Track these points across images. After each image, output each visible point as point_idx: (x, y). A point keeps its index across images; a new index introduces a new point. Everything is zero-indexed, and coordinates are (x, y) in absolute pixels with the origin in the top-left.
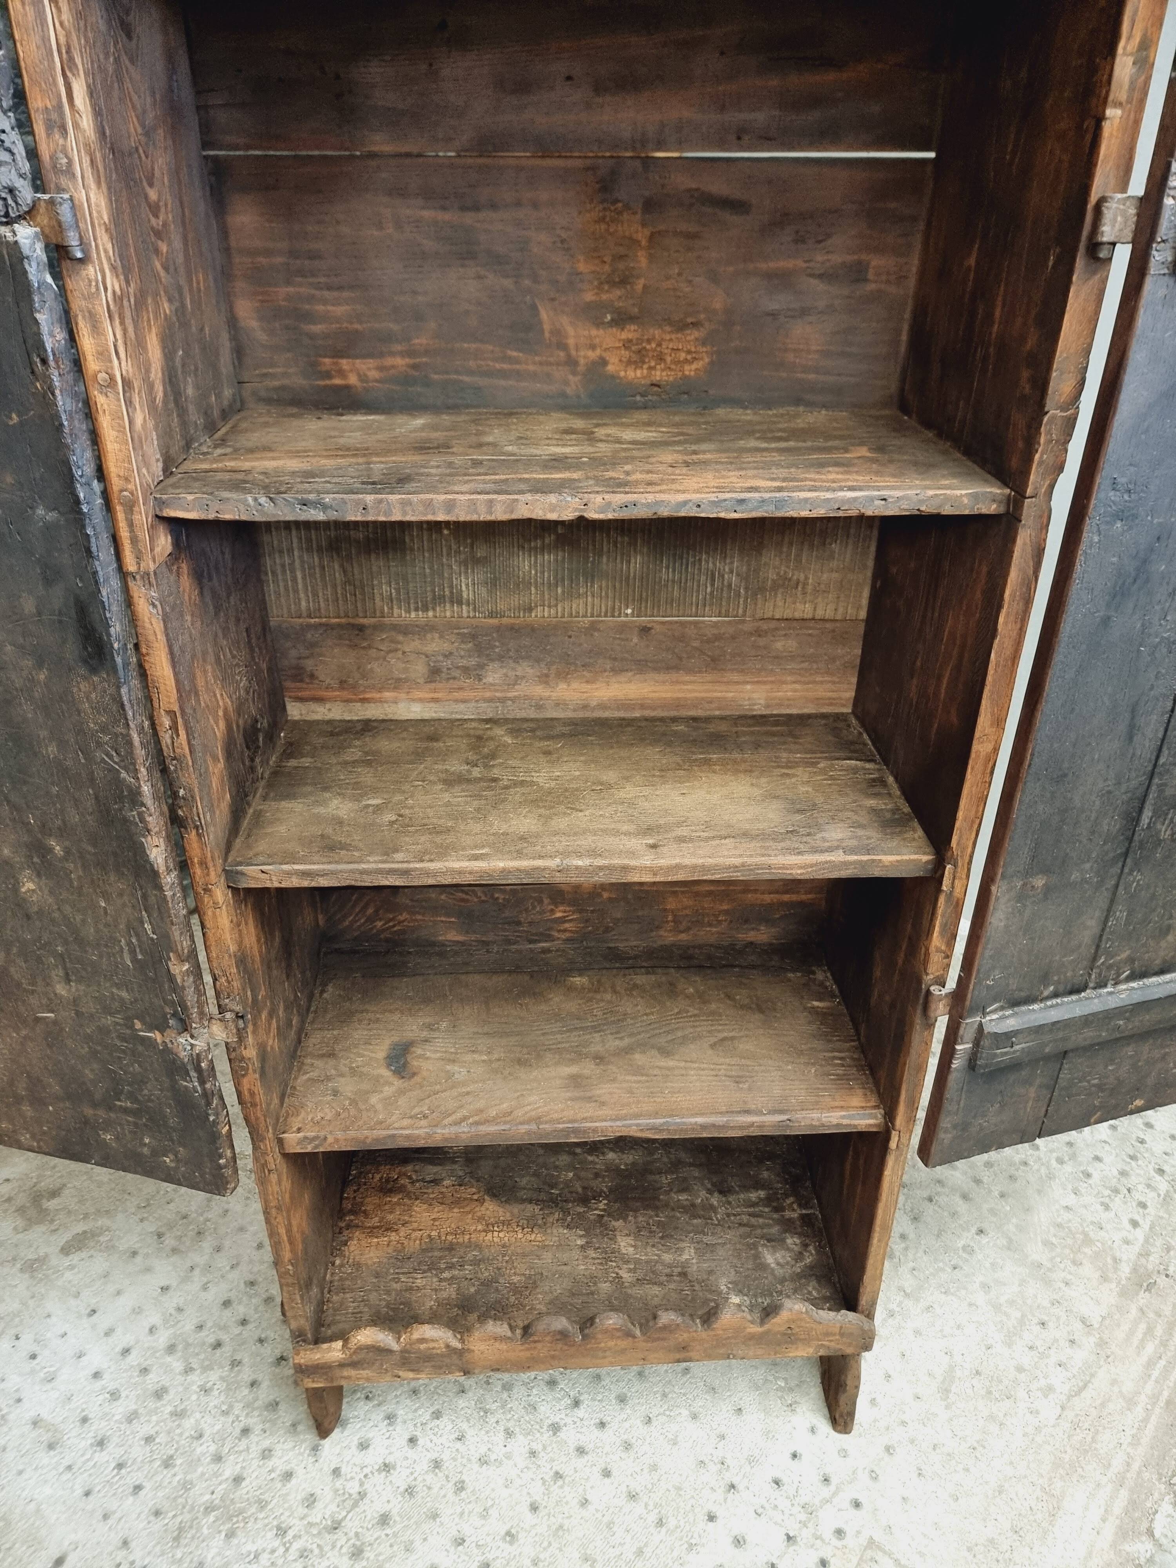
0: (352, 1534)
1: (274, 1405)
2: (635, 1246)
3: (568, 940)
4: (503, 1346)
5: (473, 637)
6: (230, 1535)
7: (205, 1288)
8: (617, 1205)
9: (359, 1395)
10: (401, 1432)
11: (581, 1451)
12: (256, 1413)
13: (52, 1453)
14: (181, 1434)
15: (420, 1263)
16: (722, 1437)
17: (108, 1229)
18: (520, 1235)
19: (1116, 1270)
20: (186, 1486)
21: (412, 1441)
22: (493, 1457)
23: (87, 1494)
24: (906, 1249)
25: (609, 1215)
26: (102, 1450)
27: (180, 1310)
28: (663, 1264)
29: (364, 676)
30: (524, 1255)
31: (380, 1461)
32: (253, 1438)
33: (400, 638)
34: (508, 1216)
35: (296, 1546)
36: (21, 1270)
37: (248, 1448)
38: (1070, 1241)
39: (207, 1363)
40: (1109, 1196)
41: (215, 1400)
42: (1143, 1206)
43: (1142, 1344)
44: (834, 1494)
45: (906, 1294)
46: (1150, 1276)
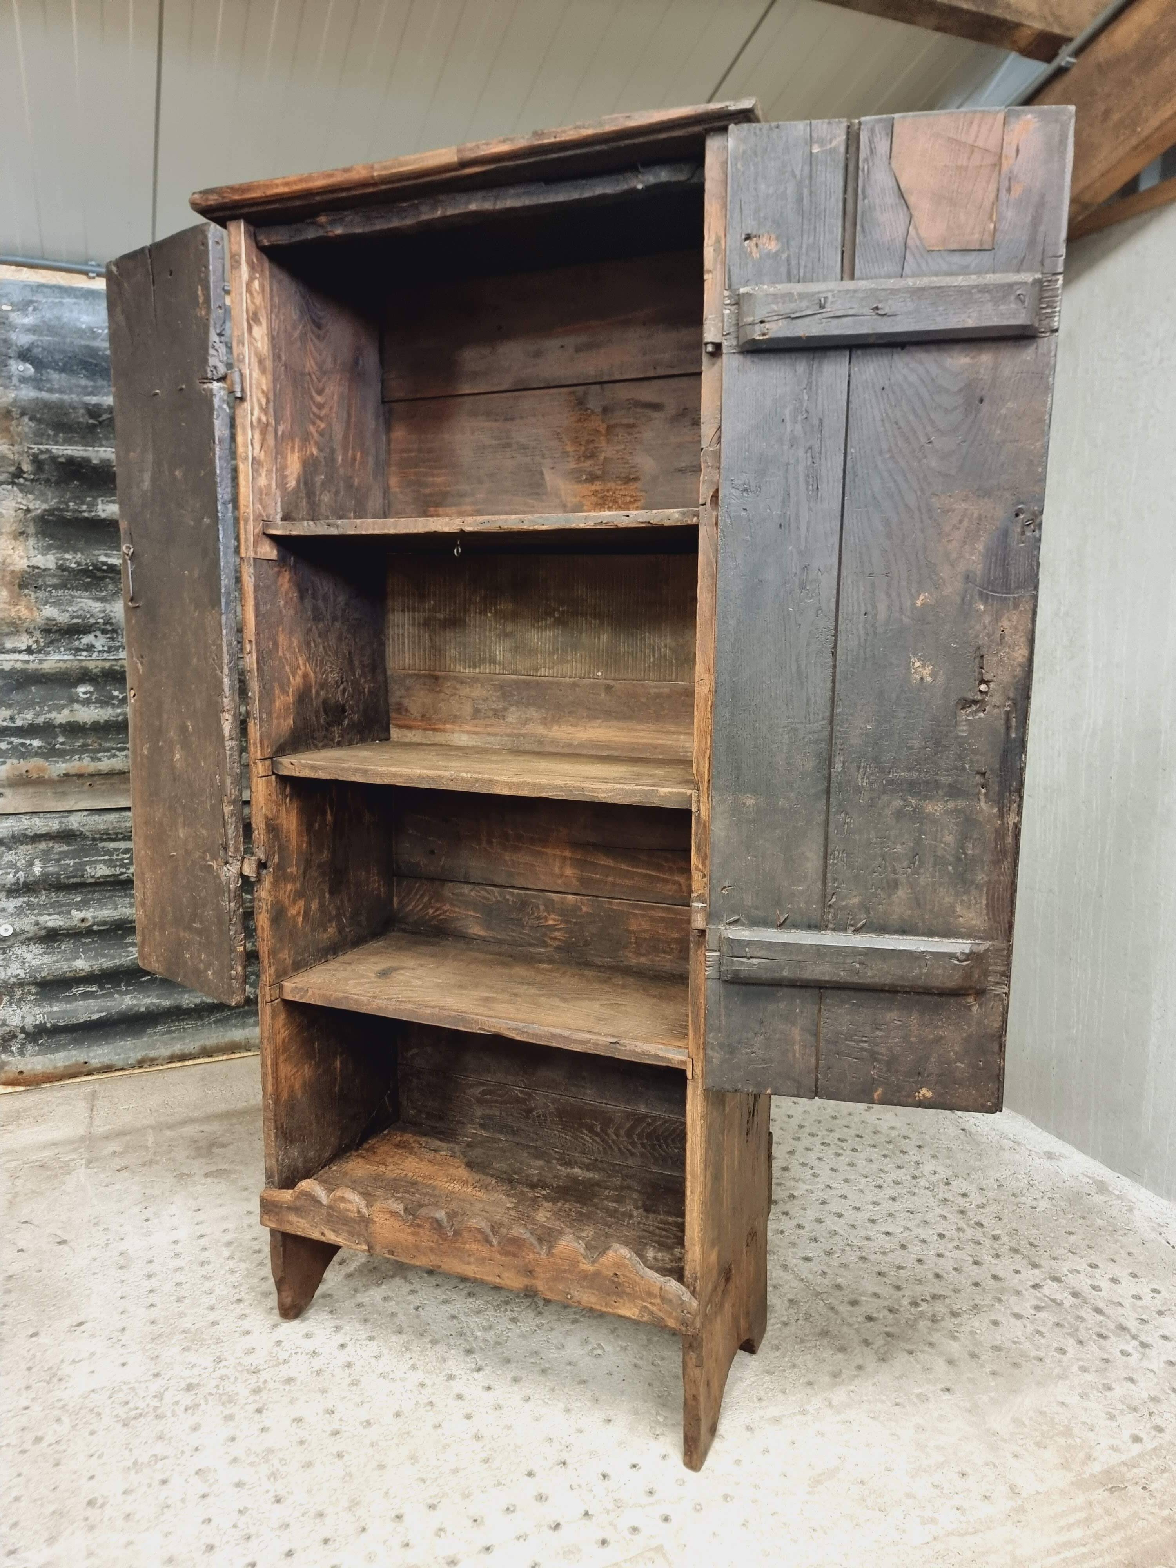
0: (262, 1380)
3: (558, 948)
4: (397, 1225)
5: (501, 687)
6: (187, 1349)
8: (556, 1195)
10: (338, 1339)
11: (460, 1397)
12: (253, 1294)
13: (119, 1271)
14: (200, 1288)
16: (580, 1431)
18: (469, 1190)
19: (1084, 1463)
20: (181, 1315)
22: (391, 1376)
24: (856, 1376)
25: (545, 1198)
29: (435, 712)
30: (463, 1200)
33: (458, 686)
34: (470, 1179)
38: (1045, 1428)
40: (1122, 1411)
42: (1159, 1429)
43: (1070, 1527)
44: (651, 1504)
45: (830, 1405)
46: (1122, 1482)
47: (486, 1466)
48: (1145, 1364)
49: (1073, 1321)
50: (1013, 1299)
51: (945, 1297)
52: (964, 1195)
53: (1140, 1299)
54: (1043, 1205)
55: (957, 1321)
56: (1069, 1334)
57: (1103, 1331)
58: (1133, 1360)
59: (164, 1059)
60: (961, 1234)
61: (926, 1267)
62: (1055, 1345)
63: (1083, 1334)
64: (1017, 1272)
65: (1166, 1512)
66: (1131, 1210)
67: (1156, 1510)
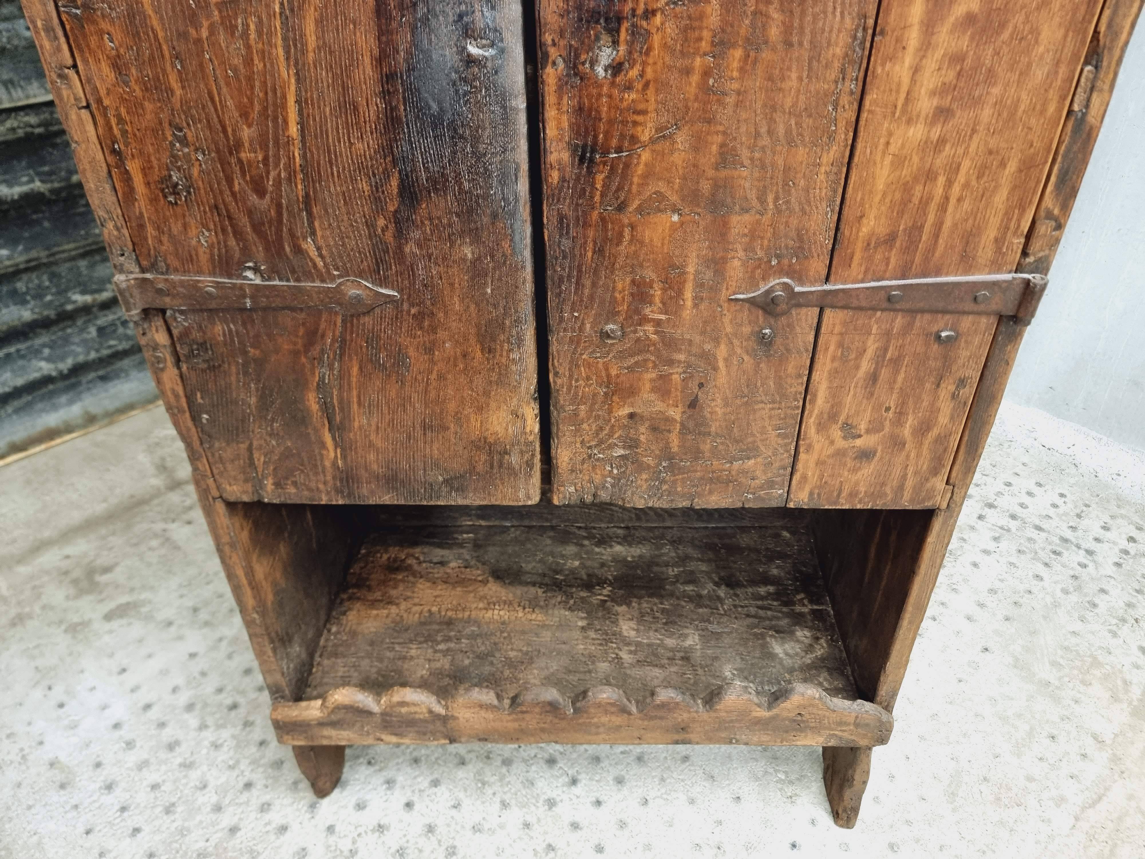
1: (279, 764)
2: (637, 630)
4: (490, 716)
7: (230, 657)
8: (622, 592)
9: (361, 760)
10: (399, 797)
11: (575, 826)
12: (261, 770)
13: (62, 792)
14: (187, 784)
15: (416, 635)
16: (720, 823)
17: (150, 602)
18: (521, 614)
19: (1126, 690)
20: (183, 832)
21: (409, 805)
23: (88, 832)
25: (613, 600)
26: (109, 793)
27: (203, 674)
28: (666, 648)
30: (523, 632)
31: (375, 823)
32: (254, 792)
34: (511, 596)
36: (66, 631)
37: (248, 801)
38: (1078, 663)
39: (221, 722)
41: (224, 755)
48: (1102, 571)
49: (1028, 545)
53: (1058, 506)
56: (1033, 559)
57: (1054, 548)
58: (1092, 571)
62: (1031, 573)
63: (1043, 556)
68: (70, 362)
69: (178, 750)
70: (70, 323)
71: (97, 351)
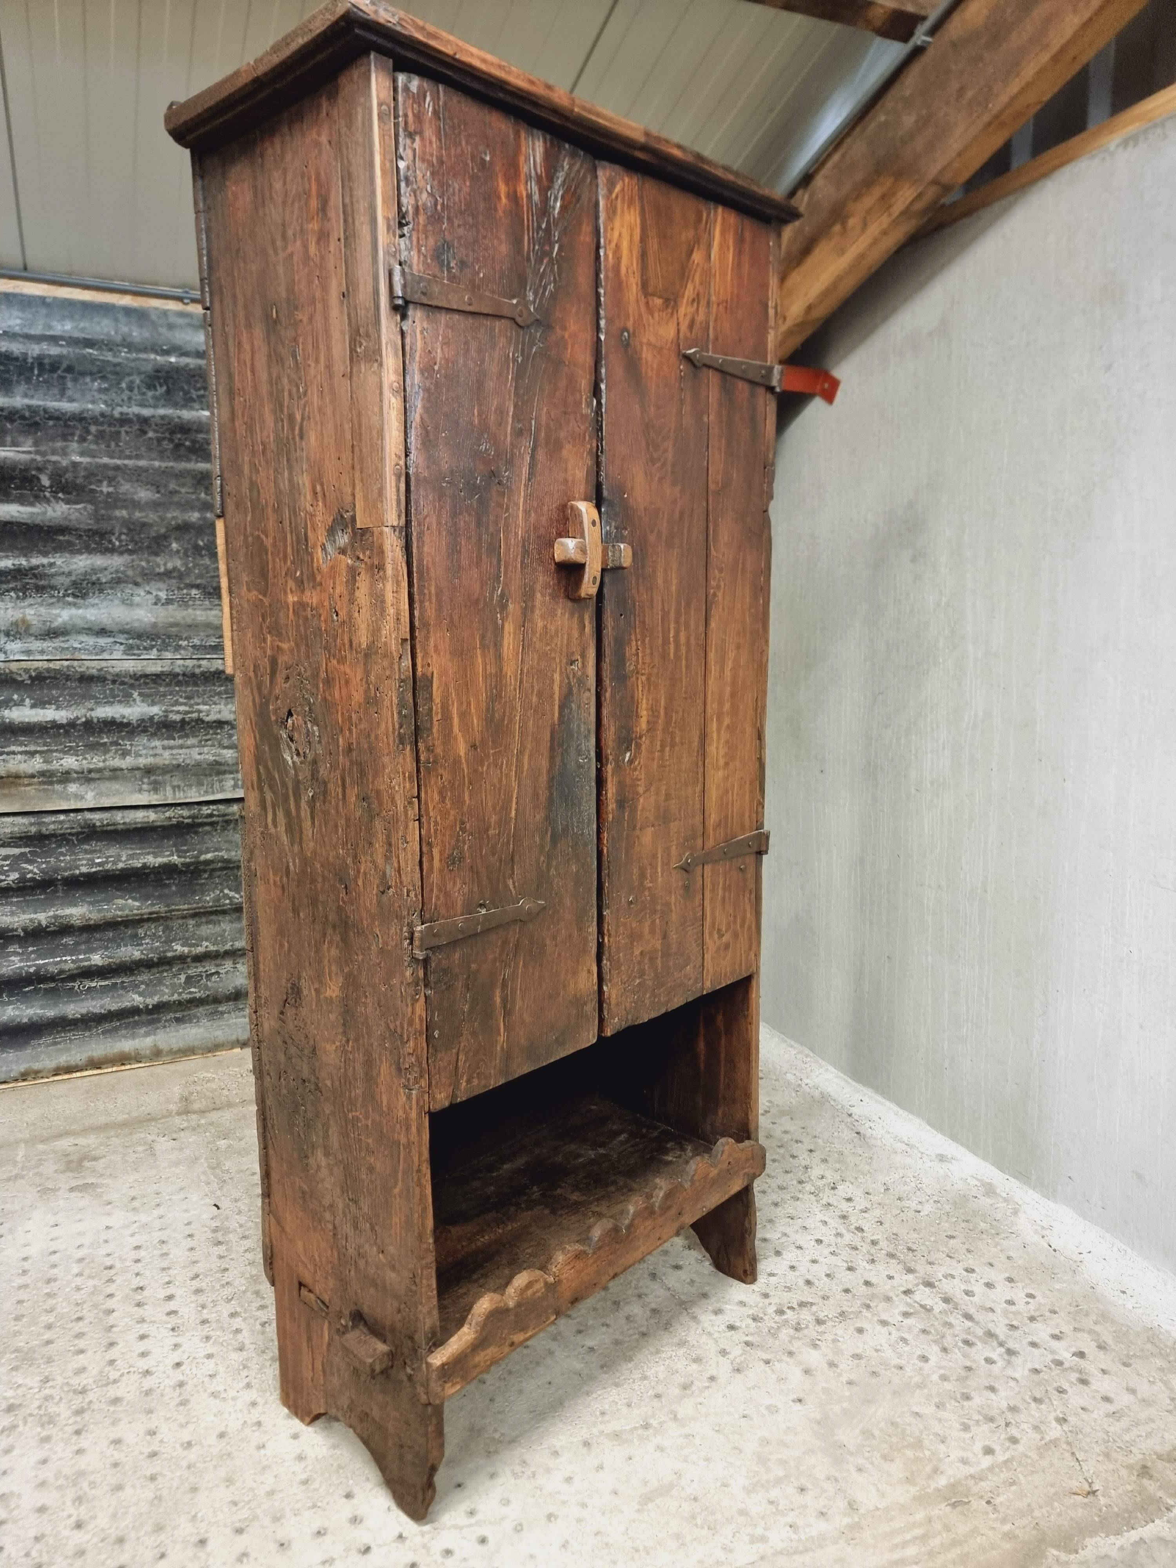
0: (87, 1400)
6: (15, 1369)
14: (41, 1306)
17: (107, 1186)
19: (930, 1477)
20: (16, 1334)
21: (178, 1364)
22: (223, 1395)
27: (106, 1241)
35: (47, 1392)
36: (38, 1192)
38: (894, 1439)
40: (978, 1421)
42: (1014, 1441)
43: (904, 1544)
44: (470, 1526)
45: (675, 1418)
46: (967, 1496)
47: (304, 1487)
48: (1010, 1372)
49: (940, 1328)
50: (883, 1305)
51: (812, 1304)
52: (849, 1200)
53: (1014, 1304)
54: (927, 1209)
55: (821, 1329)
56: (934, 1341)
57: (970, 1338)
58: (996, 1368)
59: (49, 1071)
60: (839, 1239)
61: (797, 1273)
62: (919, 1353)
63: (948, 1342)
64: (890, 1278)
65: (1007, 1527)
66: (1016, 1212)
67: (998, 1525)
68: (156, 999)
69: (52, 1284)
70: (167, 968)
71: (180, 994)
